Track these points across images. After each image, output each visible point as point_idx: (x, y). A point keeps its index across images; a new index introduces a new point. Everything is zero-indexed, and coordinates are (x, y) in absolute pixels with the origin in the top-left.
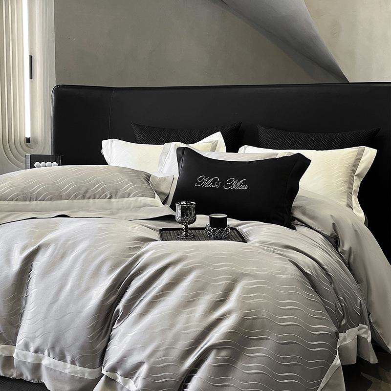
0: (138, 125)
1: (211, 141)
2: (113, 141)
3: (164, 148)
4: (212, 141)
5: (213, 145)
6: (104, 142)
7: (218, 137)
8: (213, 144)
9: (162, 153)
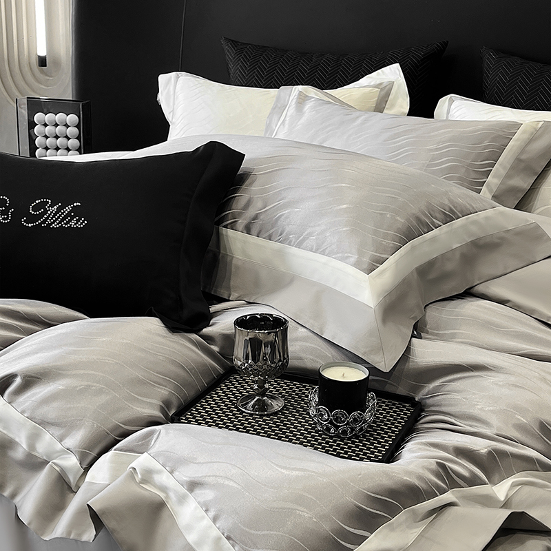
0: (234, 43)
1: (378, 82)
2: (178, 77)
3: (278, 98)
4: (381, 84)
5: (383, 93)
6: (163, 79)
7: (393, 74)
8: (382, 89)
9: (274, 109)
